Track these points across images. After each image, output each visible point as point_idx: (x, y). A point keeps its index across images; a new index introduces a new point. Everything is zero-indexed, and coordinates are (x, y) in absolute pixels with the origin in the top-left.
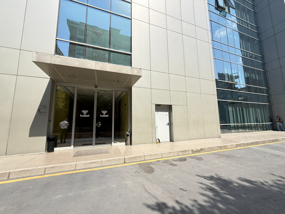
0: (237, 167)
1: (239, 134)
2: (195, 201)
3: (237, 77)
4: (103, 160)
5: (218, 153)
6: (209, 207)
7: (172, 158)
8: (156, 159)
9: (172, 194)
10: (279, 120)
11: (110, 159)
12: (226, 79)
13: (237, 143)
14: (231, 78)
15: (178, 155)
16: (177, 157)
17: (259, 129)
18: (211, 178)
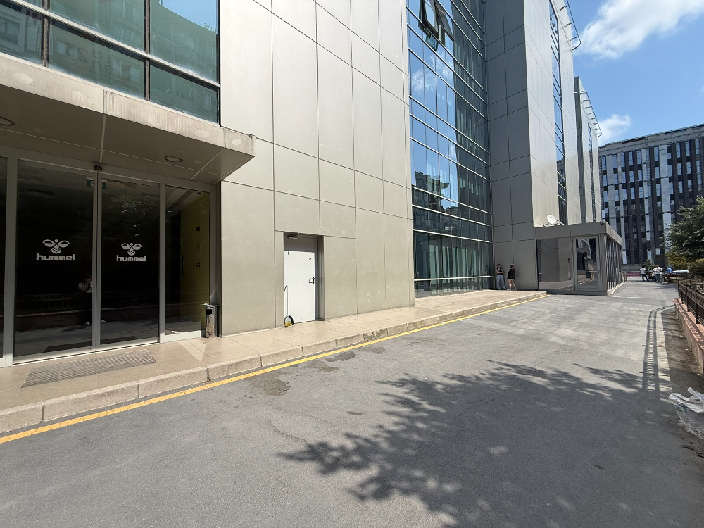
0: (442, 357)
1: (443, 297)
2: (381, 427)
3: (446, 185)
4: (142, 382)
5: (411, 336)
6: (403, 431)
7: (325, 355)
8: (289, 361)
9: (335, 426)
10: (500, 271)
11: (164, 377)
12: (429, 188)
13: (440, 315)
14: (438, 185)
15: (337, 349)
16: (334, 352)
17: (473, 287)
18: (402, 383)
